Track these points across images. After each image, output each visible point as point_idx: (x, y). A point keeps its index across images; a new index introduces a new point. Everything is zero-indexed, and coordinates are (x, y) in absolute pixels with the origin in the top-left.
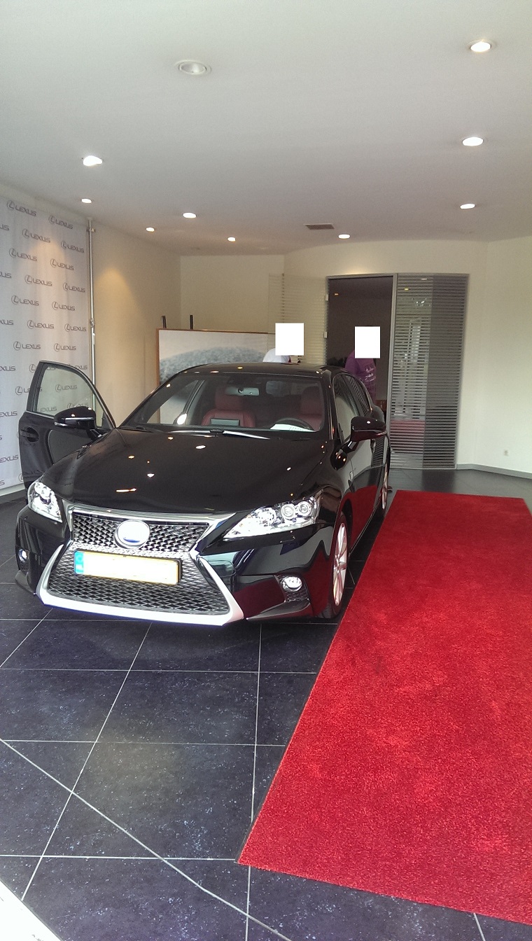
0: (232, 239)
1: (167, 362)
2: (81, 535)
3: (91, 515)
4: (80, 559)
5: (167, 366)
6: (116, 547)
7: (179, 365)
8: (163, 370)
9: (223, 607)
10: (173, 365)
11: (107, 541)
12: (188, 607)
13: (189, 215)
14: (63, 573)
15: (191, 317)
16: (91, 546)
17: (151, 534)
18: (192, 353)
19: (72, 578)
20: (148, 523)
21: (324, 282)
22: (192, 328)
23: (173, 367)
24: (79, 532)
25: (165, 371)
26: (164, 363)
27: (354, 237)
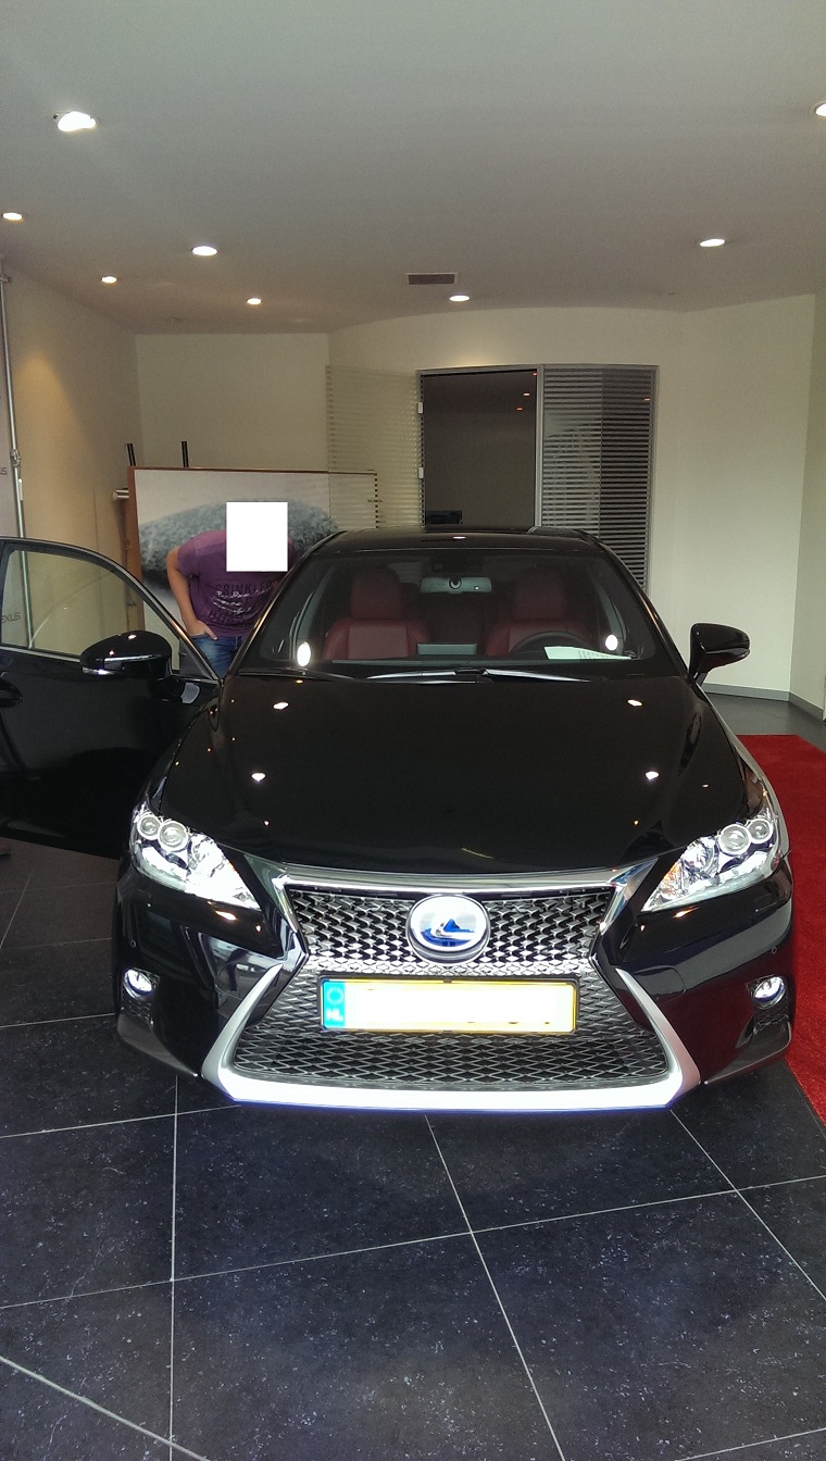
0: (255, 301)
1: (154, 530)
2: (323, 938)
3: (334, 891)
4: (335, 996)
5: (153, 536)
6: (418, 960)
7: (174, 534)
8: (146, 544)
9: (655, 1065)
10: (162, 534)
11: (393, 948)
12: (580, 1073)
13: (205, 251)
14: (282, 1027)
15: (184, 445)
16: (356, 964)
17: (493, 923)
18: (196, 511)
19: (304, 1035)
20: (480, 898)
21: (414, 381)
22: (186, 466)
23: (164, 538)
24: (316, 933)
25: (150, 546)
26: (146, 531)
27: (478, 299)
